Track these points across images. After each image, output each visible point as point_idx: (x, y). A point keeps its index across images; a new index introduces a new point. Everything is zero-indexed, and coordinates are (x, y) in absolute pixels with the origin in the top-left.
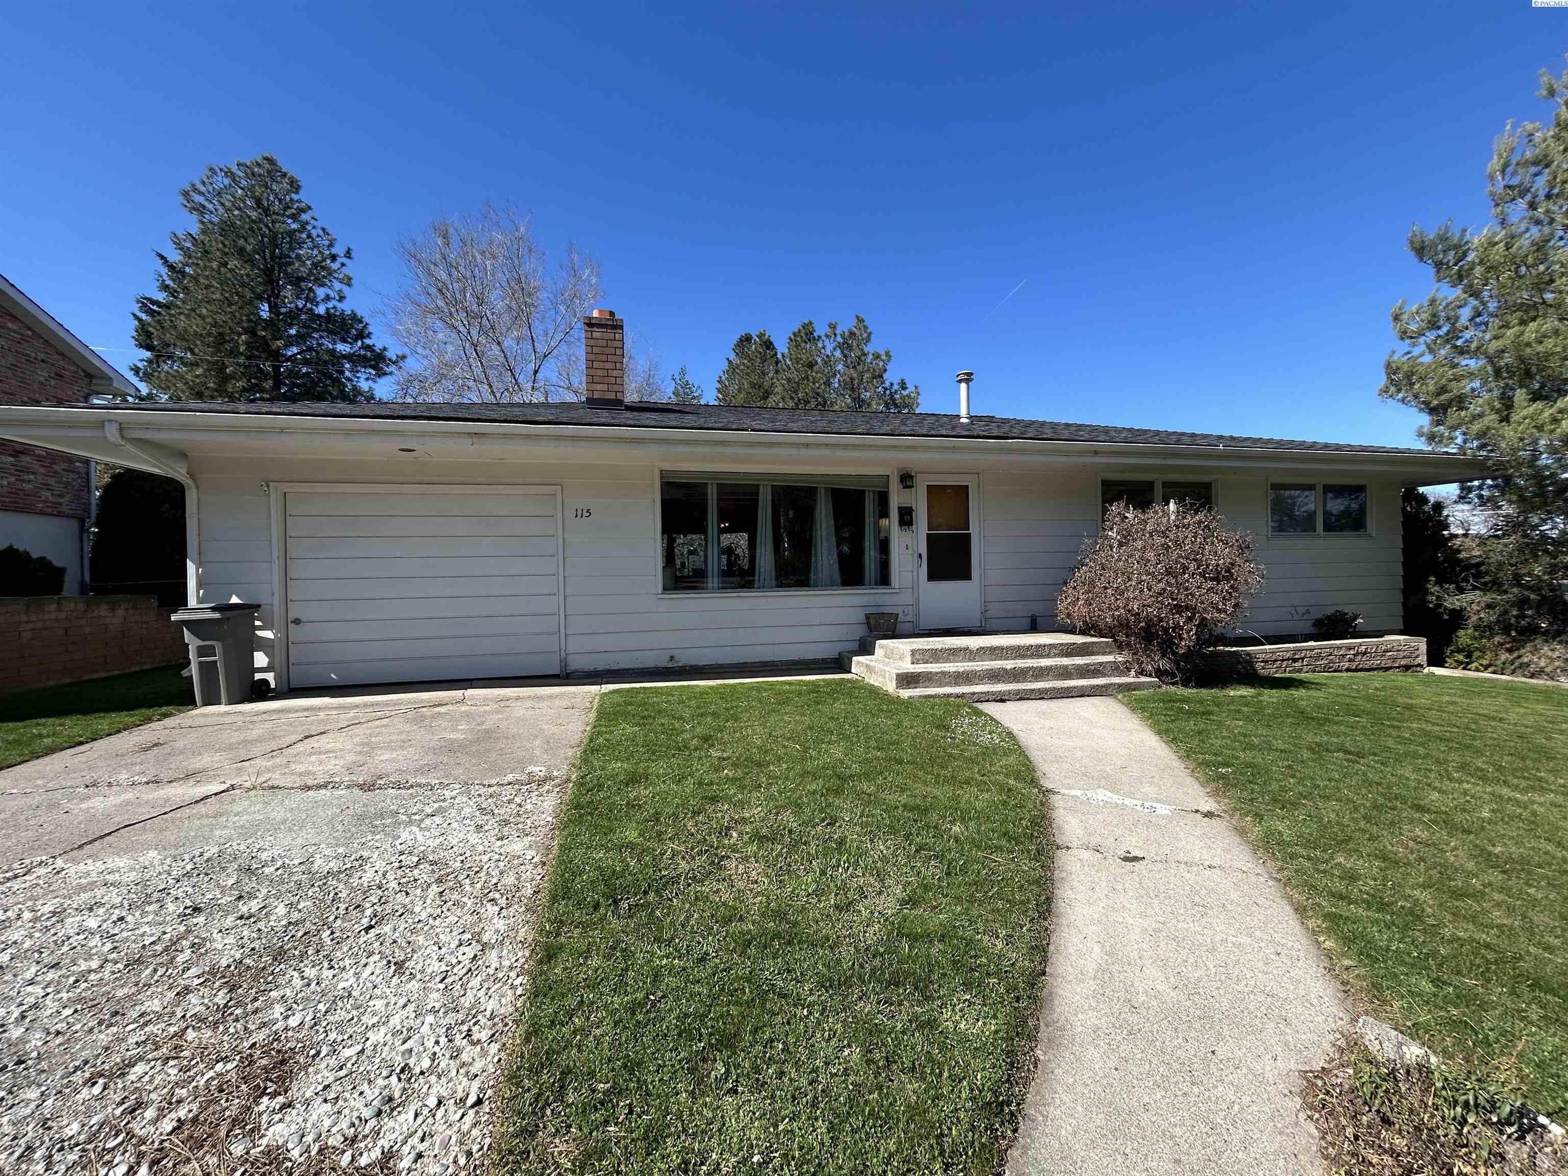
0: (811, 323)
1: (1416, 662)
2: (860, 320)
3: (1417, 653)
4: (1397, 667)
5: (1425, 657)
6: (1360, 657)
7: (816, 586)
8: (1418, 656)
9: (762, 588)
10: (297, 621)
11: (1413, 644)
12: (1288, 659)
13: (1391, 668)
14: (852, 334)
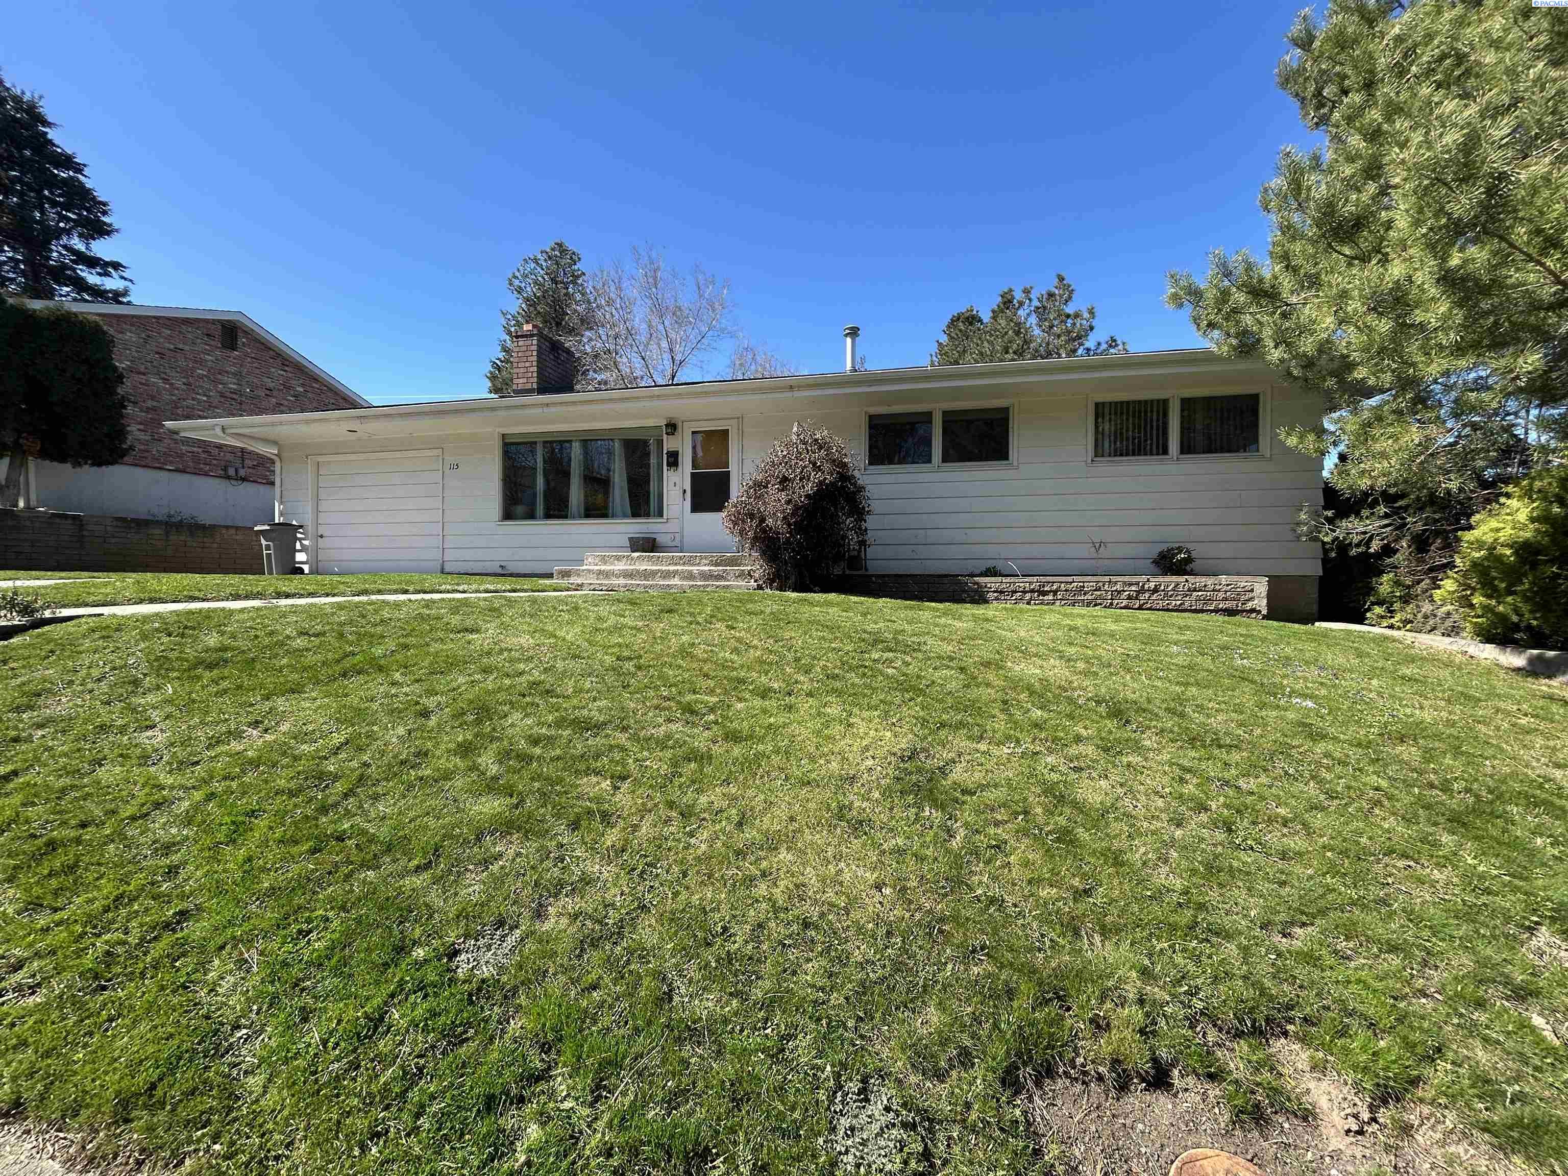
0: (1011, 290)
1: (1249, 606)
2: (1061, 279)
3: (1251, 595)
4: (1212, 611)
5: (1265, 601)
6: (1147, 595)
7: (614, 516)
8: (1252, 599)
9: (574, 518)
10: (321, 536)
11: (1243, 584)
12: (1032, 591)
13: (1202, 611)
14: (1051, 295)
